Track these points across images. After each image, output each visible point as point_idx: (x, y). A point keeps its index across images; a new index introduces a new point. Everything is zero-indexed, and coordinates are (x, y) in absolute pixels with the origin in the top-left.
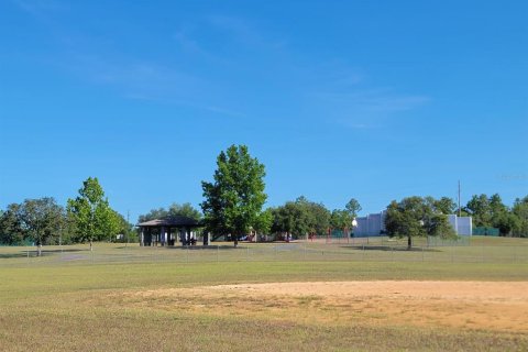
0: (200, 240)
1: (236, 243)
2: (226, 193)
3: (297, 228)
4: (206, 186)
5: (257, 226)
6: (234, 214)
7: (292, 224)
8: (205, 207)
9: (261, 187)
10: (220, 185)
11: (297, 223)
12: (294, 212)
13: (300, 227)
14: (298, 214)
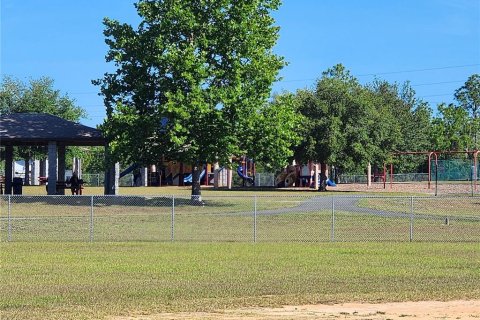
0: (94, 183)
1: (195, 192)
2: (170, 52)
3: (349, 151)
4: (117, 32)
5: (257, 146)
6: (194, 112)
7: (335, 138)
8: (111, 90)
9: (266, 36)
10: (154, 31)
11: (352, 138)
12: (342, 108)
13: (358, 147)
14: (353, 112)
